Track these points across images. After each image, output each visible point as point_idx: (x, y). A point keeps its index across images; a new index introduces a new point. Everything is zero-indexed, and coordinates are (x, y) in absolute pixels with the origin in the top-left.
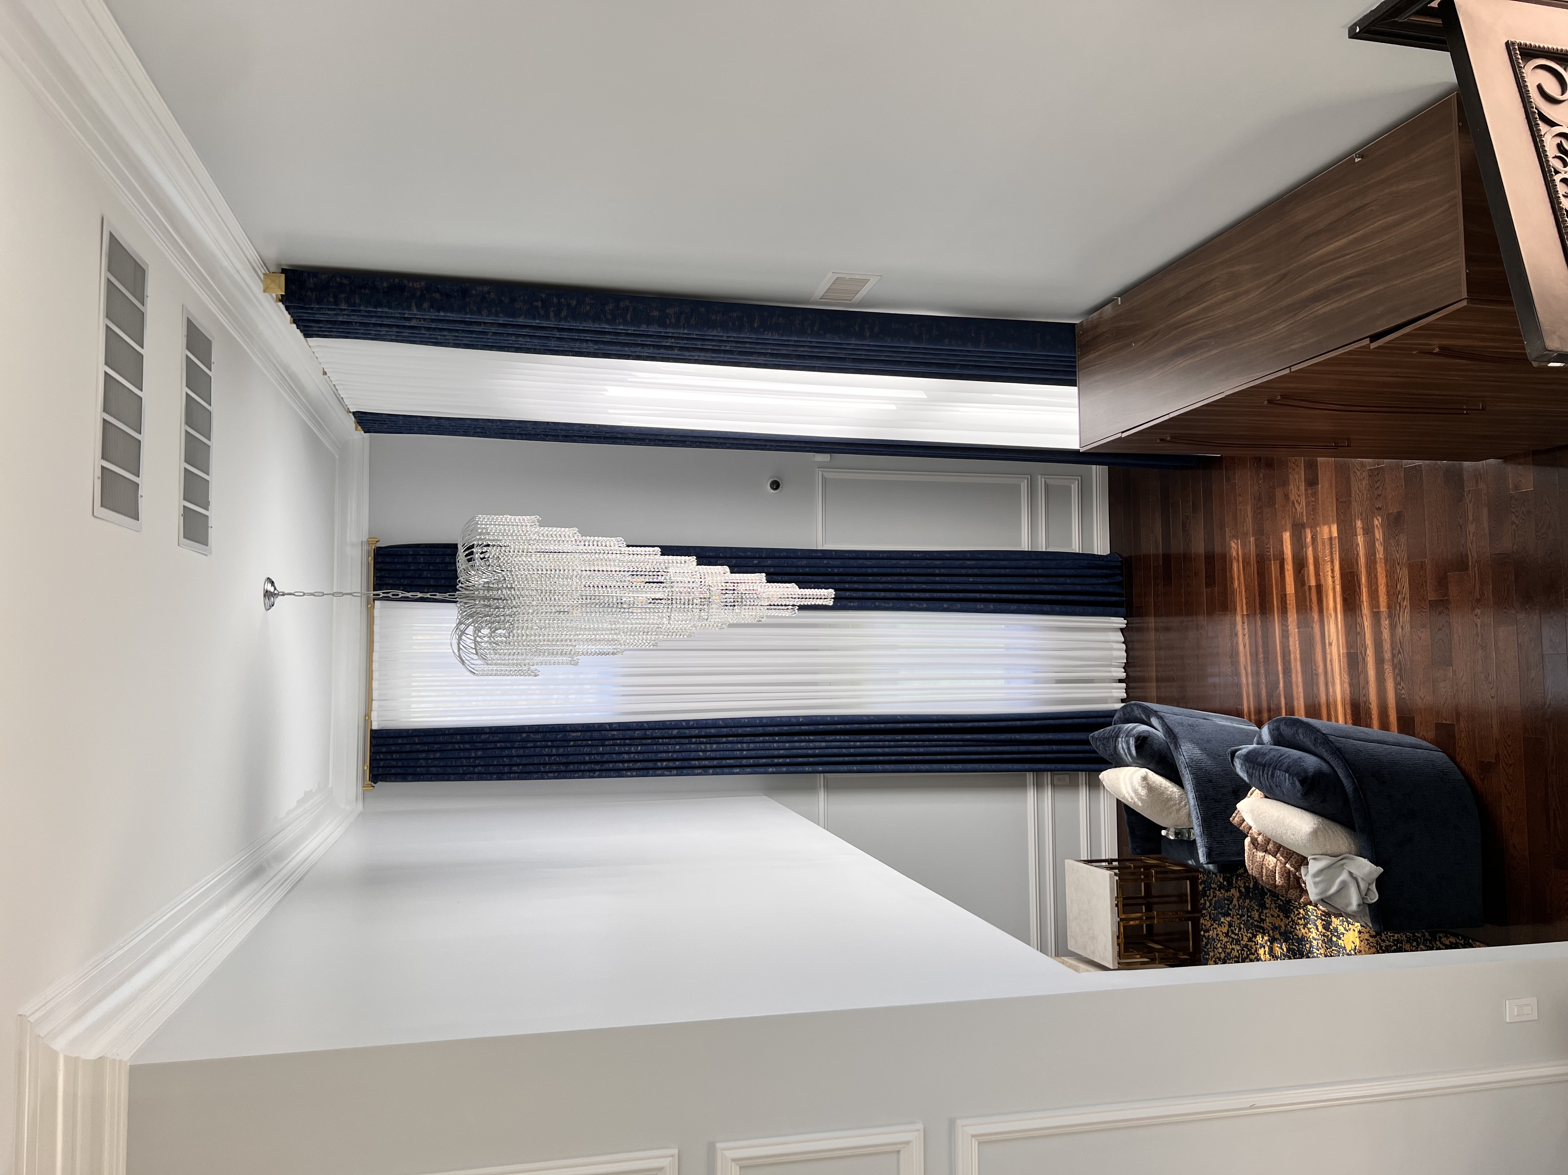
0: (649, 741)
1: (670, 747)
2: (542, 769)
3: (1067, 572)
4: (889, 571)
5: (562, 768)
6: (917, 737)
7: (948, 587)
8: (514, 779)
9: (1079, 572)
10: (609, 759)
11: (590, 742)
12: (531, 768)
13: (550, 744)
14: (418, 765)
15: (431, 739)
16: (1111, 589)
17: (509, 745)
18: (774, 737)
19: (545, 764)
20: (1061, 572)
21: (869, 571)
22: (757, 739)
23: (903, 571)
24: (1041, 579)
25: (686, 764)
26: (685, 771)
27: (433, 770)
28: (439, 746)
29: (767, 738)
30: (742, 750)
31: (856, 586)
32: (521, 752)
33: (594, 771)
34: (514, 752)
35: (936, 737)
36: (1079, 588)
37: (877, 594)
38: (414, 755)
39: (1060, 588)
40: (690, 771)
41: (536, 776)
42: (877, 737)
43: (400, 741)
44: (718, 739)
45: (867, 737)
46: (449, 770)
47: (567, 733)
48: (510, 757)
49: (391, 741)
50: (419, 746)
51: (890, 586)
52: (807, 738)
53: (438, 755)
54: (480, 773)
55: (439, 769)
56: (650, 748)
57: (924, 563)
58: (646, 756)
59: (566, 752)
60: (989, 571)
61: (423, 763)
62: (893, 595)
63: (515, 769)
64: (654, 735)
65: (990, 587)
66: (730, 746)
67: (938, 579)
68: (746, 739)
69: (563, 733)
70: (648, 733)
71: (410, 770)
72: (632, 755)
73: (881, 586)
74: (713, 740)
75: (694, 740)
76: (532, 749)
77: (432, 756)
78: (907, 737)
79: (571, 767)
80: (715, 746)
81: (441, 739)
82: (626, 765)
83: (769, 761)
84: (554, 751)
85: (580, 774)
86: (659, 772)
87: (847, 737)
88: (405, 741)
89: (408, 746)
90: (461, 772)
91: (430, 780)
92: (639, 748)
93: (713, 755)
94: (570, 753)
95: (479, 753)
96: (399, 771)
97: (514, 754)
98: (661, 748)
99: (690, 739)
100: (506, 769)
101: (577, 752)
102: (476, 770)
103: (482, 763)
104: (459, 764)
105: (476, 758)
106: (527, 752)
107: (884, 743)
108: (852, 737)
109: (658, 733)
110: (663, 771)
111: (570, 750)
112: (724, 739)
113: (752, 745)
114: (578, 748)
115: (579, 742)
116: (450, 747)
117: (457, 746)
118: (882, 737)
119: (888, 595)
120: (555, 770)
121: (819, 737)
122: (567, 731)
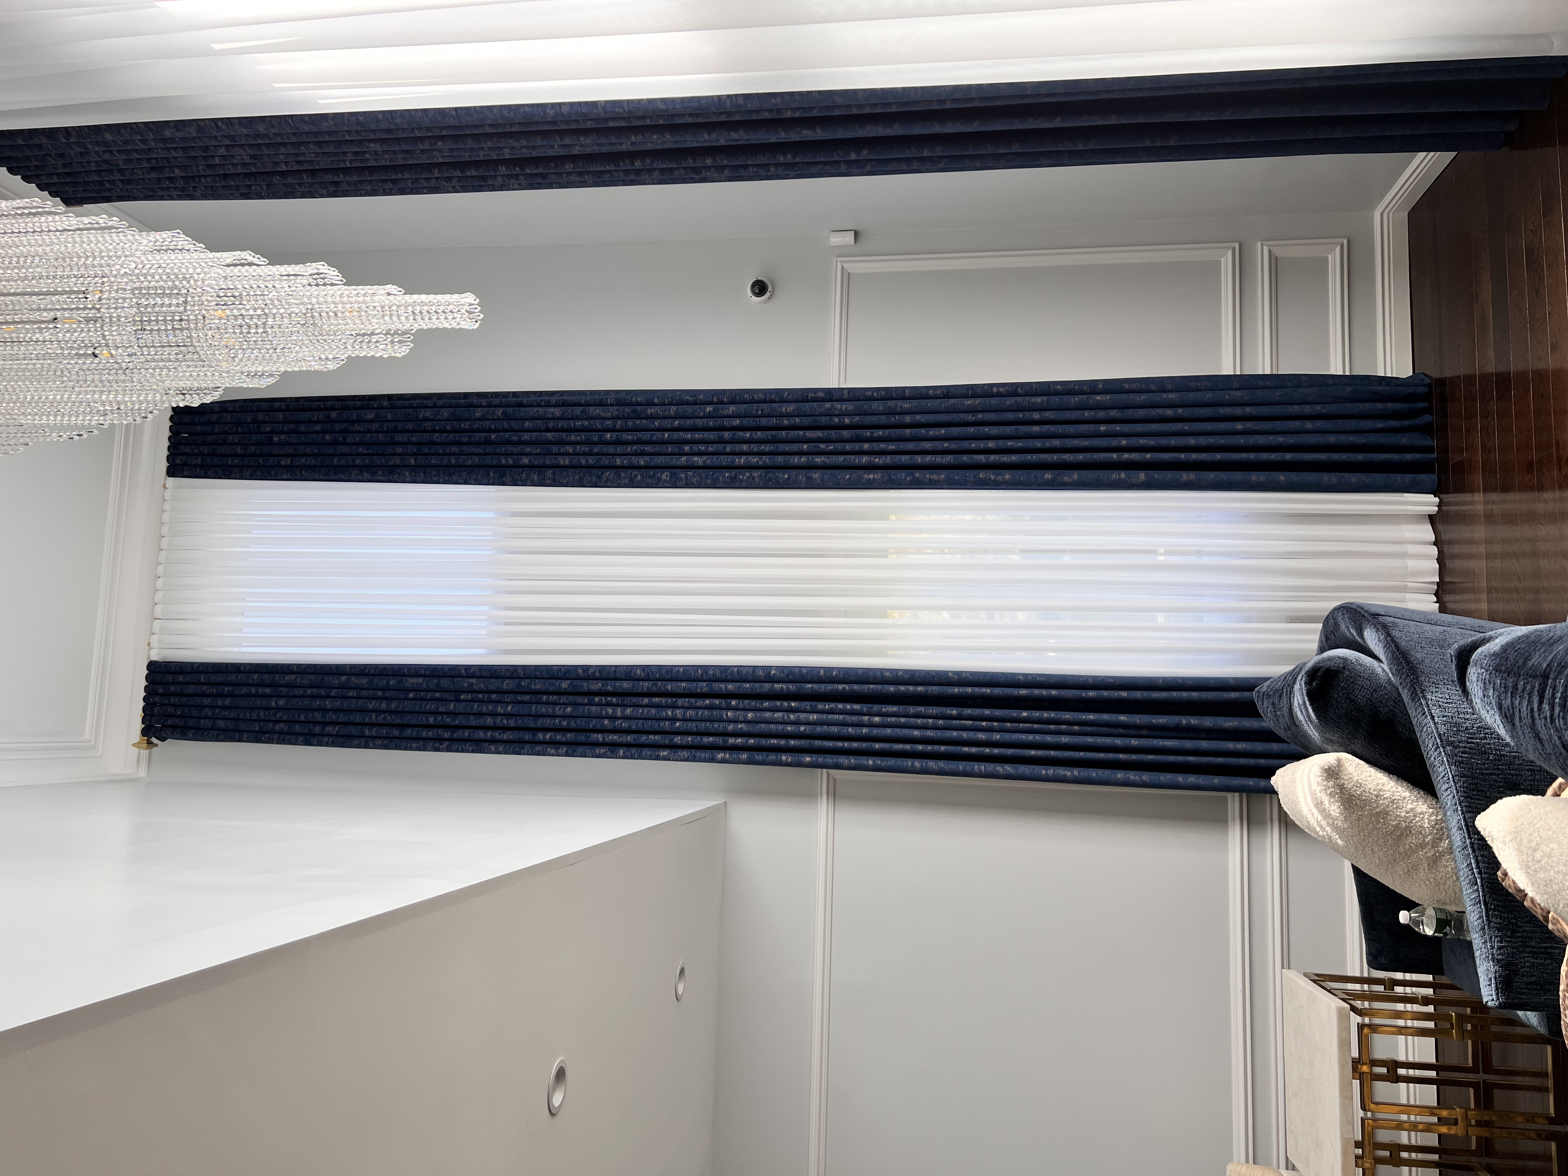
0: (527, 698)
1: (558, 708)
2: (367, 733)
3: (1307, 410)
4: (944, 418)
5: (396, 733)
6: (987, 712)
7: (1057, 443)
8: (327, 745)
9: (1334, 408)
10: (464, 723)
11: (438, 695)
12: (353, 730)
13: (380, 693)
14: (203, 714)
15: (220, 678)
16: (1404, 440)
17: (323, 692)
18: (729, 701)
19: (372, 725)
20: (1295, 409)
21: (908, 419)
22: (700, 703)
23: (970, 417)
24: (1249, 425)
25: (582, 738)
26: (580, 749)
27: (221, 723)
28: (230, 688)
29: (717, 702)
30: (674, 719)
31: (883, 446)
32: (338, 703)
33: (441, 740)
34: (328, 704)
35: (1025, 714)
36: (1332, 439)
37: (919, 459)
38: (198, 700)
39: (1291, 440)
40: (588, 750)
41: (356, 742)
42: (912, 710)
43: (181, 678)
44: (635, 700)
45: (894, 709)
46: (242, 726)
47: (404, 679)
48: (324, 710)
49: (169, 678)
50: (205, 688)
51: (946, 445)
52: (786, 704)
53: (227, 702)
54: (281, 733)
55: (228, 723)
56: (525, 709)
57: (1010, 401)
58: (520, 722)
59: (401, 708)
60: (1141, 413)
61: (208, 712)
62: (948, 459)
63: (329, 729)
64: (533, 687)
65: (1143, 441)
66: (653, 711)
67: (1036, 429)
68: (680, 702)
69: (398, 678)
70: (523, 683)
71: (192, 722)
72: (499, 719)
73: (927, 445)
74: (627, 700)
75: (597, 699)
76: (354, 701)
77: (220, 704)
78: (968, 711)
79: (408, 732)
80: (628, 711)
81: (233, 678)
82: (489, 734)
83: (719, 740)
84: (384, 706)
85: (421, 743)
86: (539, 748)
87: (856, 707)
88: (188, 678)
89: (192, 687)
90: (257, 729)
91: (217, 740)
92: (509, 708)
93: (625, 725)
94: (407, 709)
95: (281, 702)
96: (177, 722)
97: (329, 707)
98: (544, 710)
99: (591, 697)
100: (317, 729)
101: (417, 709)
102: (277, 727)
103: (285, 718)
104: (255, 717)
105: (278, 709)
106: (346, 704)
107: (925, 721)
108: (865, 708)
109: (538, 686)
110: (545, 746)
111: (407, 705)
112: (646, 701)
113: (690, 713)
114: (418, 703)
115: (423, 694)
116: (244, 690)
117: (253, 690)
118: (921, 709)
119: (938, 459)
120: (384, 735)
121: (807, 705)
122: (404, 676)
